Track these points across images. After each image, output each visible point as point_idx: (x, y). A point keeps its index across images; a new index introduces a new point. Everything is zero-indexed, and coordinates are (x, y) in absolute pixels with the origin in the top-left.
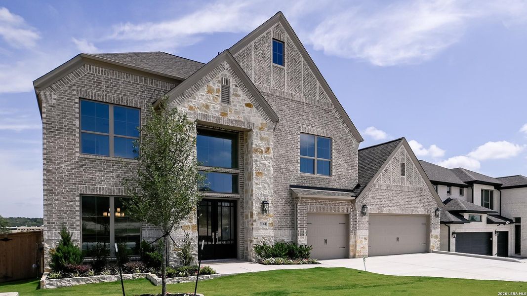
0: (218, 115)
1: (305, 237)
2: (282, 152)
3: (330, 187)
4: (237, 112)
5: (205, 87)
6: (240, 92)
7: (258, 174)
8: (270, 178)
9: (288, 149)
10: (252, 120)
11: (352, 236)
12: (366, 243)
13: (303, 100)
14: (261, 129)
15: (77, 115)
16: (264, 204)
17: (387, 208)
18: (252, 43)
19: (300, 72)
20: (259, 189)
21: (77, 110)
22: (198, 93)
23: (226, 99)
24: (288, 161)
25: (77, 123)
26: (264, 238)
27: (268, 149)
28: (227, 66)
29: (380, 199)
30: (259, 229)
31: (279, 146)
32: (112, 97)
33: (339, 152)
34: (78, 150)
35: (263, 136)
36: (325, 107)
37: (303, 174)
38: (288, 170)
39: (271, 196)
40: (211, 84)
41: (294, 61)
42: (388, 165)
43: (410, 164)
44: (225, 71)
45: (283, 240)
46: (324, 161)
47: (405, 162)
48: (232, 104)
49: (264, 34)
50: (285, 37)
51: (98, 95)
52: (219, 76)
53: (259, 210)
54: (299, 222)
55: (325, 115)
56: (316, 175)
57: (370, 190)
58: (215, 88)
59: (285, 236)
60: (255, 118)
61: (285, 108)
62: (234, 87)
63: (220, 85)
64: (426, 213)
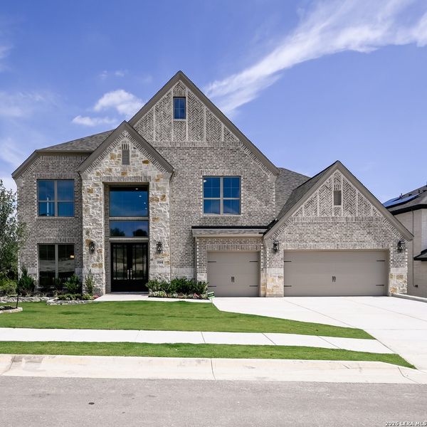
0: (119, 175)
1: (205, 274)
2: (183, 197)
3: (238, 225)
4: (135, 170)
5: (109, 156)
6: (138, 152)
7: (155, 219)
8: (166, 222)
9: (190, 193)
10: (149, 174)
11: (262, 274)
12: (281, 283)
13: (206, 145)
14: (157, 180)
15: (36, 191)
16: (159, 245)
17: (311, 243)
18: (154, 107)
19: (202, 120)
20: (156, 232)
21: (35, 188)
22: (103, 161)
23: (126, 161)
24: (190, 205)
25: (36, 196)
26: (160, 274)
27: (164, 196)
28: (126, 133)
29: (301, 234)
30: (155, 267)
31: (180, 193)
32: (56, 175)
33: (249, 188)
34: (36, 214)
35: (159, 186)
36: (231, 147)
37: (206, 215)
38: (189, 213)
39: (168, 238)
40: (113, 152)
41: (196, 111)
42: (313, 196)
43: (350, 191)
44: (126, 139)
45: (184, 277)
46: (232, 200)
47: (342, 189)
48: (131, 164)
49: (165, 96)
50: (187, 92)
51: (47, 175)
52: (120, 144)
53: (155, 250)
54: (198, 260)
55: (231, 155)
56: (222, 215)
57: (285, 225)
58: (117, 154)
59: (186, 273)
60: (152, 172)
61: (186, 157)
62: (133, 149)
63: (121, 151)
64: (381, 248)
